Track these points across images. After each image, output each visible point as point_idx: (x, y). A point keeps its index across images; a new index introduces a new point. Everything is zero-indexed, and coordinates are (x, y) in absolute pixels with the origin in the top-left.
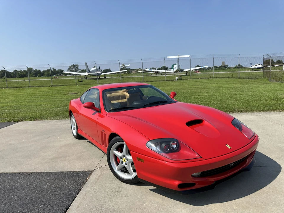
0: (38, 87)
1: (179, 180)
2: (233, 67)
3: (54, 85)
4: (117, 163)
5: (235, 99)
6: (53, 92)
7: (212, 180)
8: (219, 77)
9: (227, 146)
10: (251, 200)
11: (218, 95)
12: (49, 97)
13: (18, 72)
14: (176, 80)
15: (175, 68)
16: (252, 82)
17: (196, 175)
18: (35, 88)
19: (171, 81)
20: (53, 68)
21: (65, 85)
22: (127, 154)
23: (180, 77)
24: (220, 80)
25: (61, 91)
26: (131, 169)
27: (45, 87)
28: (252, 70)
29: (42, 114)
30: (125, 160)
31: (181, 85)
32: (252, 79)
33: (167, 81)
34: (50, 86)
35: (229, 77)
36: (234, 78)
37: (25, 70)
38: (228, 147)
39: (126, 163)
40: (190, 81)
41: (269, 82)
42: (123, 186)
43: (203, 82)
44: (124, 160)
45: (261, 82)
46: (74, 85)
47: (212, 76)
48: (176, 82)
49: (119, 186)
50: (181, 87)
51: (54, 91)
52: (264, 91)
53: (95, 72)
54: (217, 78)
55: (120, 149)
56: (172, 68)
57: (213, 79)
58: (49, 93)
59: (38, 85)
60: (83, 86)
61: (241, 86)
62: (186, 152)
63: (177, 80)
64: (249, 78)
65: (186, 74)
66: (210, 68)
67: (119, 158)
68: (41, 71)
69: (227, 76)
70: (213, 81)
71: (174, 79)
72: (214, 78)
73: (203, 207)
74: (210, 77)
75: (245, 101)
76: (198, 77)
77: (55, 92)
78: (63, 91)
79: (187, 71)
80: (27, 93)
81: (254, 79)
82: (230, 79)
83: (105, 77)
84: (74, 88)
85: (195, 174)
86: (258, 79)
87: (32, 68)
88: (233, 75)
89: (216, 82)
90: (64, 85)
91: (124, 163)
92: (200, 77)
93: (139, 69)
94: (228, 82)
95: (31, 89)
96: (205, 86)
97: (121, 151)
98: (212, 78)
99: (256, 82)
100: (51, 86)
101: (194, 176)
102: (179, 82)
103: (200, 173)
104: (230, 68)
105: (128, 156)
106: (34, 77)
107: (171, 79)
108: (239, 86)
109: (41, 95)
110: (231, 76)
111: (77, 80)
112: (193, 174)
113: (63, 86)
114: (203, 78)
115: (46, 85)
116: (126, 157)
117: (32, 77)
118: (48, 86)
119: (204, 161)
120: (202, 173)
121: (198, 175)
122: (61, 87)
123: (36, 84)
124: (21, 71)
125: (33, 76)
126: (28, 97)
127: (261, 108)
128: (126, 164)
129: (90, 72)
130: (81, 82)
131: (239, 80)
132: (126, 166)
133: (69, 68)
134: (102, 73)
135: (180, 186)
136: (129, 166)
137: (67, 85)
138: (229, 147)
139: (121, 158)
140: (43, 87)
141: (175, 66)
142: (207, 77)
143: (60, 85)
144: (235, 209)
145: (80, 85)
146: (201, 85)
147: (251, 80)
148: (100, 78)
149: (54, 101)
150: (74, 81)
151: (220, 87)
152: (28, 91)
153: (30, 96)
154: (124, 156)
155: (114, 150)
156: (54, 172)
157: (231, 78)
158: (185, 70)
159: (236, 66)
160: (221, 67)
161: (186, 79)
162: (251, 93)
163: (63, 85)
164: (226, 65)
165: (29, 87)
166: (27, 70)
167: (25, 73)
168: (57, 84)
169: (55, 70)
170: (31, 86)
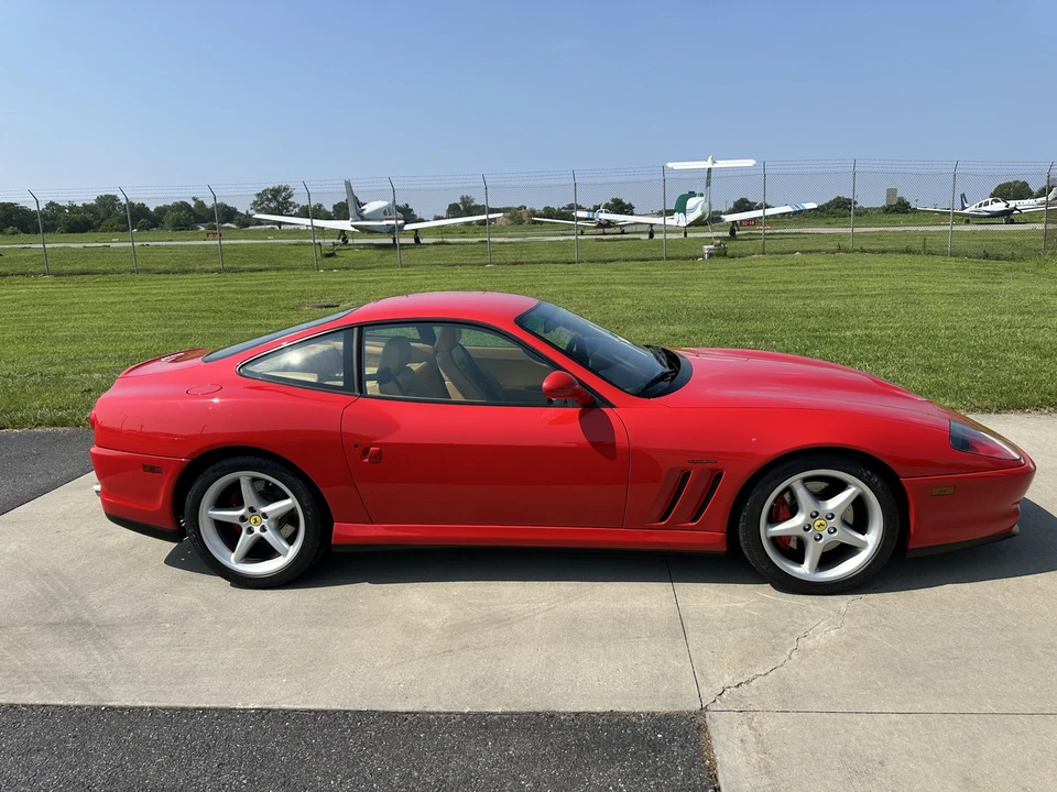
0: (167, 272)
3: (230, 266)
8: (872, 248)
13: (61, 209)
14: (703, 257)
18: (157, 276)
19: (685, 259)
21: (273, 269)
23: (719, 245)
25: (268, 292)
27: (195, 275)
32: (998, 259)
33: (668, 258)
34: (213, 272)
35: (908, 251)
36: (931, 253)
46: (307, 268)
47: (844, 244)
53: (381, 220)
54: (863, 251)
57: (853, 255)
58: (222, 299)
59: (168, 267)
60: (343, 272)
63: (710, 255)
64: (987, 256)
65: (732, 232)
68: (148, 209)
69: (901, 246)
71: (698, 253)
72: (854, 251)
74: (839, 250)
76: (787, 249)
78: (277, 291)
79: (734, 222)
80: (138, 297)
82: (918, 257)
86: (1021, 259)
87: (113, 198)
88: (926, 242)
90: (267, 270)
92: (795, 248)
93: (520, 208)
98: (847, 251)
100: (219, 271)
107: (682, 253)
113: (260, 270)
114: (810, 252)
115: (198, 267)
117: (116, 230)
118: (206, 272)
123: (158, 263)
124: (73, 208)
125: (122, 226)
129: (363, 218)
130: (332, 259)
131: (953, 262)
133: (256, 199)
134: (407, 223)
137: (278, 269)
140: (186, 272)
142: (819, 248)
143: (251, 266)
145: (332, 269)
147: (999, 264)
150: (304, 252)
152: (134, 290)
157: (919, 253)
161: (745, 255)
165: (132, 272)
166: (94, 202)
167: (89, 216)
168: (240, 263)
169: (201, 204)
170: (141, 271)
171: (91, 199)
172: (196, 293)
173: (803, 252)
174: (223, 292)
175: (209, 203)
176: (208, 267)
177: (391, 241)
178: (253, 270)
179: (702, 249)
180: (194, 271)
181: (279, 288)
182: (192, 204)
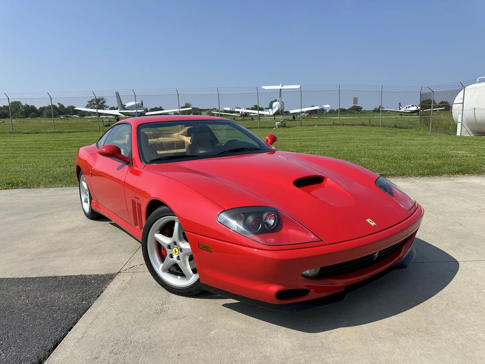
0: (28, 133)
1: (278, 284)
2: (370, 111)
3: (59, 130)
4: (162, 258)
5: (376, 157)
6: (55, 142)
7: (340, 283)
8: (347, 123)
9: (369, 221)
10: (409, 320)
11: (346, 150)
12: (47, 150)
14: (276, 127)
15: (275, 108)
16: (401, 132)
17: (310, 274)
18: (22, 135)
19: (268, 128)
21: (79, 132)
22: (180, 240)
23: (283, 122)
24: (349, 128)
25: (70, 141)
26: (188, 268)
27: (41, 134)
28: (401, 115)
29: (31, 178)
30: (177, 250)
31: (284, 135)
32: (401, 128)
33: (260, 128)
34: (50, 133)
35: (363, 125)
36: (373, 126)
38: (371, 223)
39: (179, 256)
40: (300, 129)
41: (429, 133)
42: (173, 300)
43: (322, 131)
44: (174, 252)
45: (415, 132)
46: (95, 131)
47: (336, 122)
48: (276, 130)
49: (165, 300)
50: (284, 138)
51: (57, 141)
52: (422, 145)
53: (134, 110)
54: (344, 125)
55: (167, 230)
56: (271, 107)
57: (338, 127)
58: (47, 143)
59: (29, 131)
61: (384, 137)
62: (292, 232)
63: (279, 126)
64: (396, 127)
65: (294, 118)
66: (333, 110)
67: (166, 247)
68: (36, 108)
69: (361, 123)
70: (338, 130)
71: (274, 126)
72: (340, 125)
73: (321, 335)
74: (334, 124)
75: (391, 159)
76: (312, 124)
77: (60, 142)
79: (294, 113)
80: (7, 143)
81: (405, 128)
82: (366, 127)
84: (94, 137)
85: (307, 272)
86: (411, 128)
88: (371, 121)
89: (342, 131)
90: (76, 132)
91: (175, 256)
92: (316, 124)
93: (213, 109)
94: (363, 131)
95: (15, 136)
96: (325, 138)
97: (170, 235)
98: (337, 125)
99: (408, 132)
100: (53, 133)
101: (306, 277)
102: (281, 129)
103: (318, 270)
104: (365, 112)
105: (184, 243)
106: (23, 118)
107: (267, 126)
108: (380, 138)
109: (33, 148)
110: (367, 122)
111: (101, 124)
112: (304, 273)
113: (74, 132)
114: (321, 125)
115: (44, 131)
116: (179, 246)
118: (47, 133)
119: (326, 246)
120: (322, 269)
121: (313, 275)
122: (71, 134)
125: (22, 116)
126: (8, 150)
127: (417, 171)
128: (178, 258)
129: (125, 109)
131: (380, 129)
132: (178, 262)
133: (88, 104)
134: (147, 112)
135: (280, 295)
136: (185, 262)
137: (81, 132)
138: (373, 224)
139: (169, 247)
140: (37, 133)
141: (274, 104)
142: (328, 123)
143: (69, 130)
144: (381, 336)
146: (318, 136)
147: (399, 130)
149: (56, 157)
150: (96, 124)
151: (350, 139)
152: (8, 140)
153: (10, 148)
154: (175, 243)
155: (155, 232)
156: (39, 278)
157: (368, 125)
158: (292, 112)
159: (376, 109)
160: (350, 109)
161: (294, 126)
162: (400, 148)
163: (75, 130)
164: (359, 107)
165: (11, 133)
168: (64, 129)
169: (62, 106)
170: (16, 133)
172: (36, 141)
173: (319, 125)
174: (48, 141)
175: (66, 106)
176: (49, 131)
178: (70, 132)
179: (275, 124)
180: (41, 132)
181: (76, 139)
182: (58, 106)
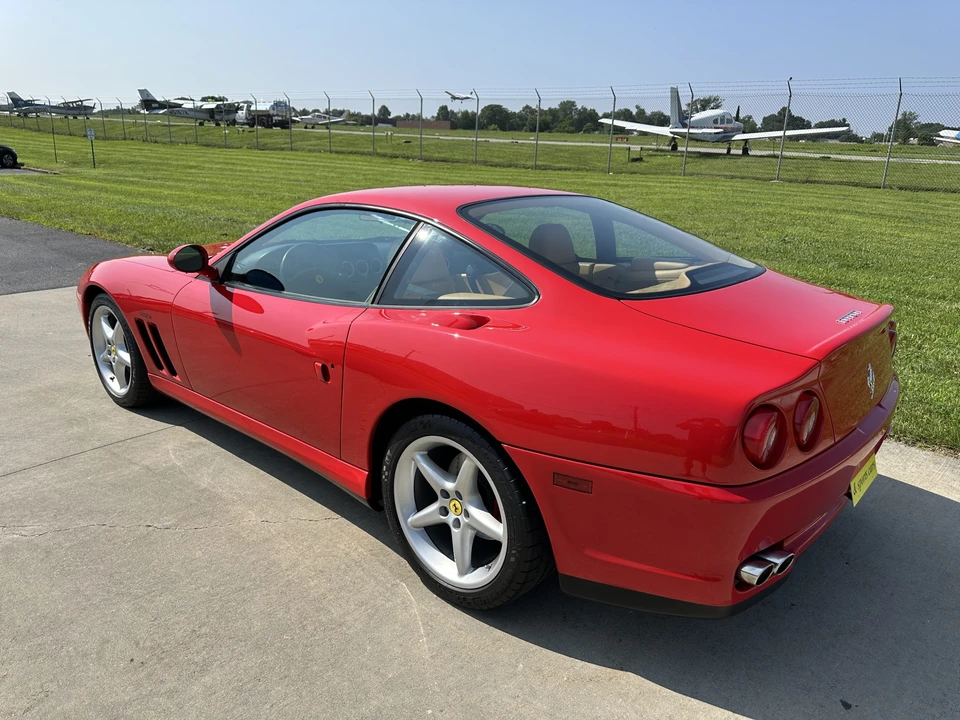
13: (533, 112)
20: (637, 107)
37: (553, 107)
83: (745, 152)
87: (573, 104)
106: (572, 132)
148: (733, 152)
166: (558, 107)
167: (549, 118)
171: (555, 105)
177: (725, 151)
